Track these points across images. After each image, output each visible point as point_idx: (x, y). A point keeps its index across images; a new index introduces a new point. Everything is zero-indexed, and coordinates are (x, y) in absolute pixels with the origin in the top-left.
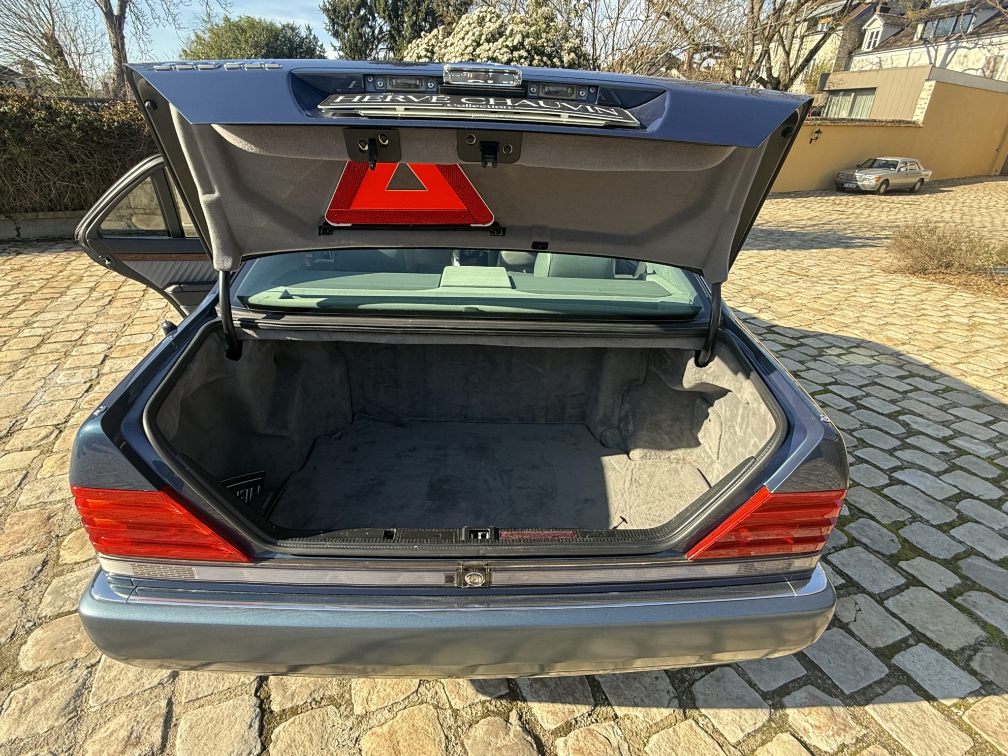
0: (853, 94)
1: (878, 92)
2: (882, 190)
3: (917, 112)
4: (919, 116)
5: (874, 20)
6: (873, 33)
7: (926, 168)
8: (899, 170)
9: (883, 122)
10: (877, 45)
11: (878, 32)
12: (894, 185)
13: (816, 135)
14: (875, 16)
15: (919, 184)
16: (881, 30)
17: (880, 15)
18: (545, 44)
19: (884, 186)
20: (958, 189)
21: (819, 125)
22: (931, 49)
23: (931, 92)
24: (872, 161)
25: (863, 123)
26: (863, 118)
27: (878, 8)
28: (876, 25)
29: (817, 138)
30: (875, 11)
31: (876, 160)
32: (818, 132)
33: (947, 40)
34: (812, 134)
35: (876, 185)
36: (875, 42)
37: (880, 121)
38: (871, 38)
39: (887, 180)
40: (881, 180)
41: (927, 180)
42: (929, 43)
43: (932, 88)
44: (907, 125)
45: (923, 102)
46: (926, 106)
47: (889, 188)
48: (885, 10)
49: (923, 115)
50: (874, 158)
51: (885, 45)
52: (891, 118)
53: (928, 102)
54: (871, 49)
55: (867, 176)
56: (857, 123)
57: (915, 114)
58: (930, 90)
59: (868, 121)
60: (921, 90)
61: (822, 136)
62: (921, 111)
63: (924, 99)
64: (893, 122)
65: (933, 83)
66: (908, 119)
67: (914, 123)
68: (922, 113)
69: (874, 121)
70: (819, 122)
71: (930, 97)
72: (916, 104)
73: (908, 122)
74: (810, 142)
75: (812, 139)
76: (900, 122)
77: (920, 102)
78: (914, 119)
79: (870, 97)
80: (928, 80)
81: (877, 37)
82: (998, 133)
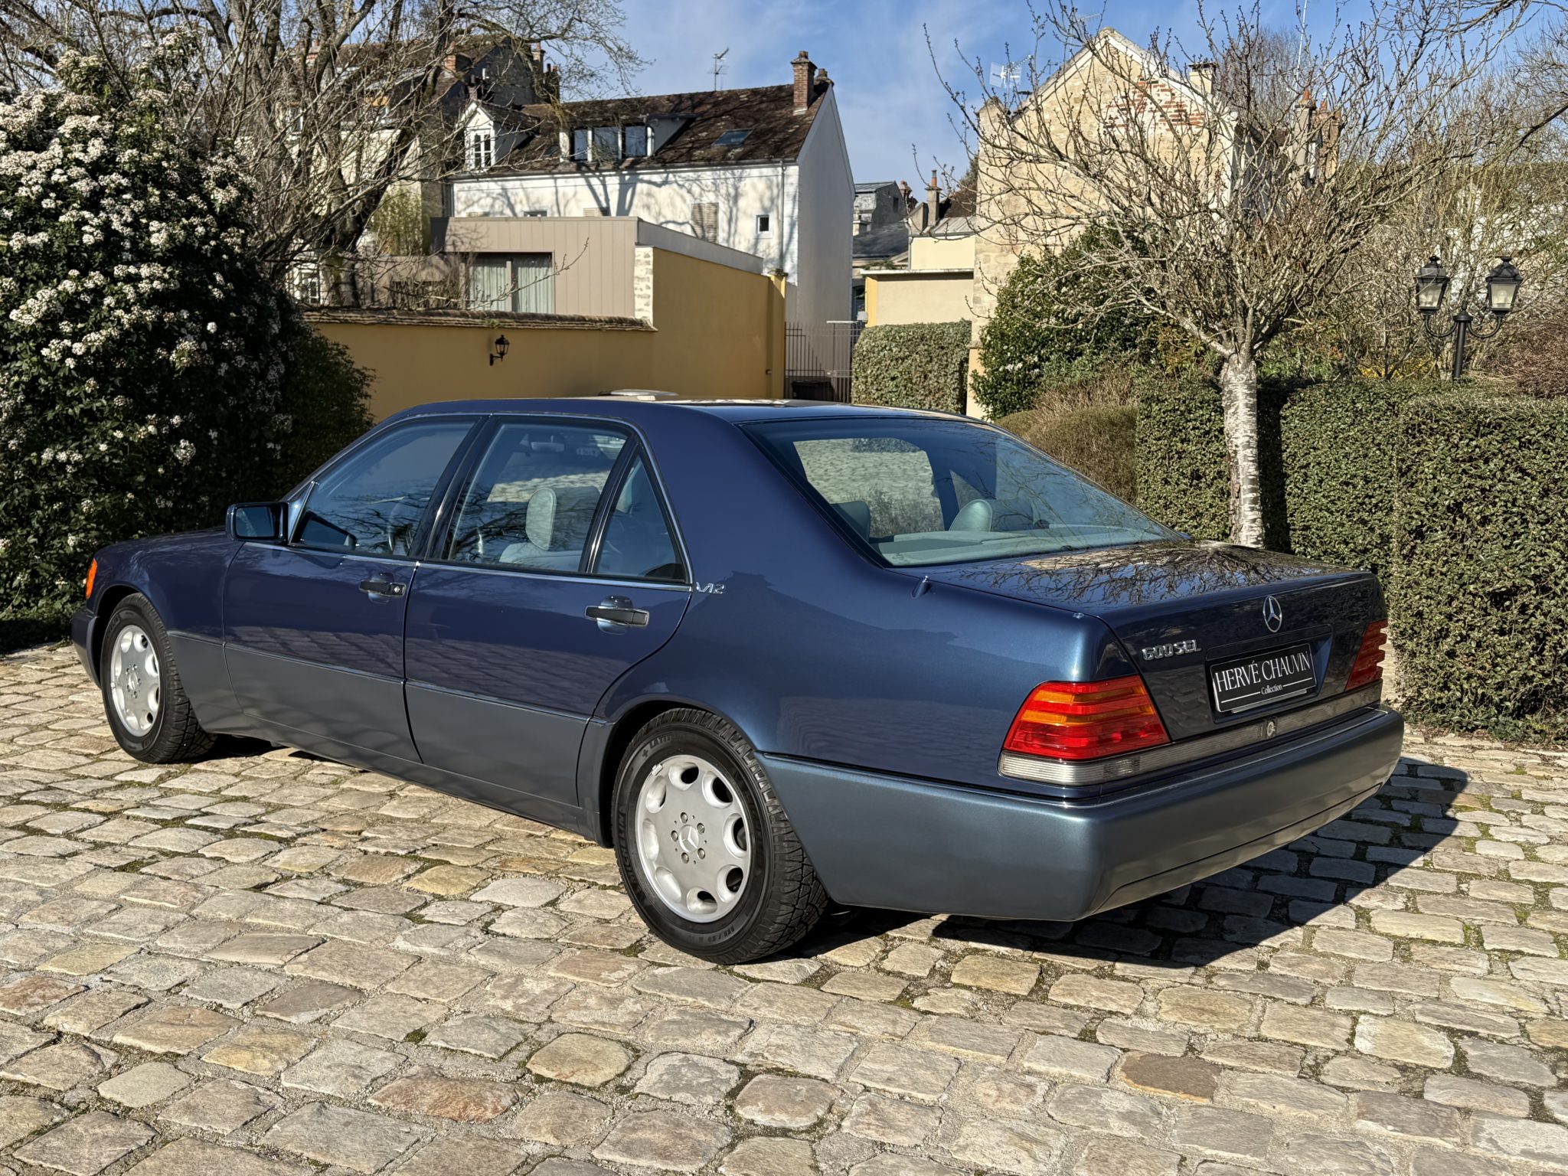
0: (509, 263)
1: (557, 259)
3: (639, 303)
4: (644, 310)
5: (473, 113)
6: (478, 138)
9: (596, 322)
10: (492, 163)
11: (487, 138)
13: (498, 349)
14: (473, 107)
16: (492, 133)
17: (481, 105)
18: (165, 164)
21: (500, 327)
22: (595, 181)
23: (651, 267)
25: (566, 324)
27: (472, 91)
28: (479, 123)
29: (502, 354)
30: (467, 96)
32: (501, 341)
33: (616, 167)
34: (490, 347)
36: (488, 156)
37: (591, 320)
38: (478, 148)
42: (590, 170)
43: (651, 259)
44: (633, 327)
45: (642, 285)
46: (650, 292)
48: (485, 96)
49: (650, 308)
51: (509, 166)
52: (605, 315)
53: (651, 285)
54: (483, 170)
56: (559, 324)
57: (637, 306)
58: (648, 263)
59: (572, 319)
60: (633, 263)
61: (511, 350)
62: (645, 301)
63: (641, 279)
64: (610, 321)
65: (649, 250)
66: (631, 317)
67: (640, 323)
68: (647, 305)
69: (582, 319)
70: (496, 321)
71: (651, 277)
72: (633, 289)
73: (633, 323)
74: (492, 363)
75: (492, 357)
76: (621, 321)
77: (638, 285)
78: (638, 316)
79: (542, 271)
80: (638, 244)
81: (487, 147)
82: (759, 342)
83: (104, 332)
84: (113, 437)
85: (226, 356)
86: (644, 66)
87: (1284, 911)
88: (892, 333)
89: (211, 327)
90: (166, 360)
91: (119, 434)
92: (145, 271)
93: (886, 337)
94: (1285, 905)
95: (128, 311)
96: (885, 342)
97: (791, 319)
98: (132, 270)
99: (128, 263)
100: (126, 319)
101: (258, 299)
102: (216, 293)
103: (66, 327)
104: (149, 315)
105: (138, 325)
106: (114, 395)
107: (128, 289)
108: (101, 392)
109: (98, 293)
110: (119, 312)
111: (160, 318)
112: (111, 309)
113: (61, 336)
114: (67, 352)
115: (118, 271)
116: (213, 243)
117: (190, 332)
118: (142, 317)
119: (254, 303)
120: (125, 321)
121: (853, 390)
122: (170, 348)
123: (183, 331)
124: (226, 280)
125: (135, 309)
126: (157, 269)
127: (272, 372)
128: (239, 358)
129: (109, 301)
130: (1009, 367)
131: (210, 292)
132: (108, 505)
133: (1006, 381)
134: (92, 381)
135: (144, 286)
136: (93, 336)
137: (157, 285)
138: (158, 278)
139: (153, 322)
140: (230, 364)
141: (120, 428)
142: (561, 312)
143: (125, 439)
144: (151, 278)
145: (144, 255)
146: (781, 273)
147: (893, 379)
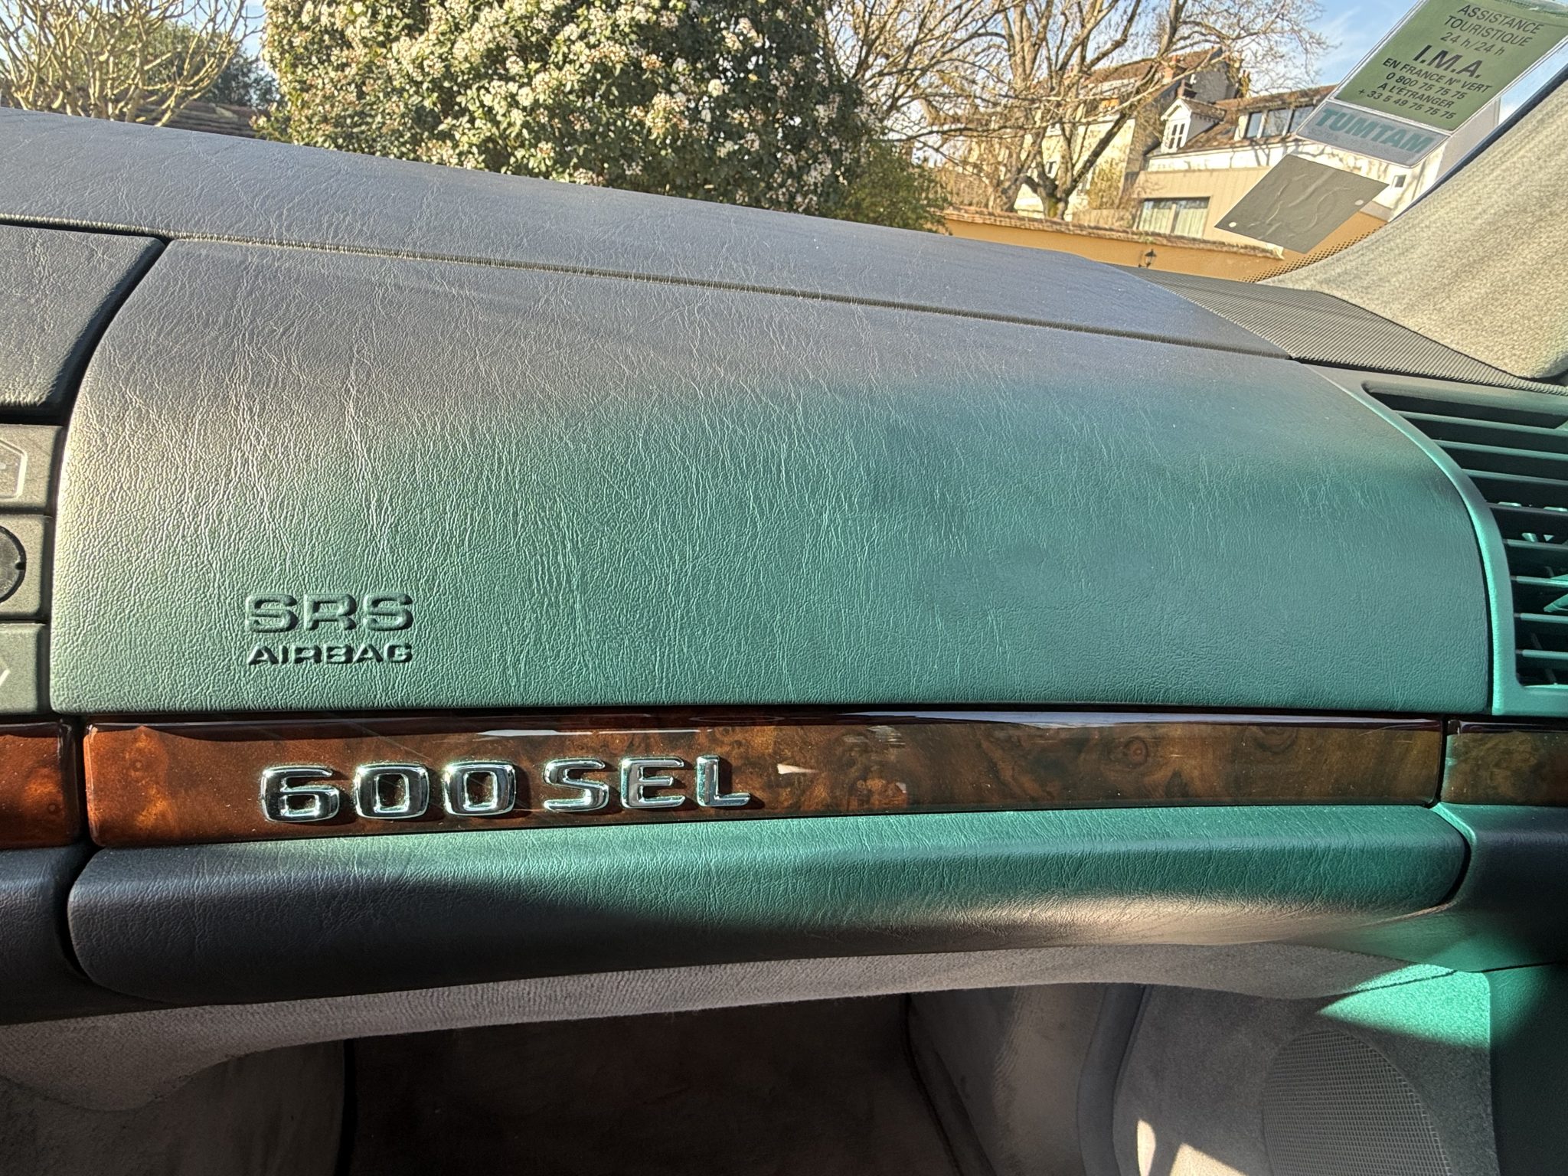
0: (1175, 205)
1: (1213, 202)
5: (1177, 107)
6: (1176, 127)
9: (1233, 246)
10: (1182, 144)
11: (1183, 126)
13: (1148, 259)
14: (1179, 102)
16: (1187, 122)
17: (1185, 101)
21: (1152, 243)
22: (1260, 152)
27: (1181, 91)
28: (1180, 115)
29: (1149, 265)
30: (1176, 94)
32: (1151, 254)
33: (1283, 140)
34: (1140, 257)
36: (1180, 139)
37: (1229, 245)
38: (1174, 133)
42: (1257, 144)
48: (1190, 94)
51: (1194, 145)
54: (1174, 149)
56: (1202, 245)
61: (1157, 262)
64: (1245, 247)
67: (1272, 252)
69: (1222, 244)
70: (1150, 239)
73: (1263, 251)
75: (1141, 267)
76: (1254, 248)
79: (1200, 210)
81: (1181, 132)
83: (557, 75)
85: (736, 133)
86: (1330, 49)
89: (715, 89)
95: (592, 47)
100: (585, 56)
101: (796, 64)
102: (730, 40)
103: (514, 66)
104: (617, 54)
105: (604, 68)
106: (578, 169)
108: (562, 164)
110: (580, 48)
111: (635, 62)
112: (571, 44)
113: (507, 78)
114: (513, 101)
117: (684, 91)
118: (609, 56)
119: (790, 69)
120: (583, 59)
123: (674, 88)
124: (752, 31)
125: (606, 47)
127: (813, 173)
128: (750, 136)
129: (571, 30)
131: (724, 41)
134: (549, 148)
135: (623, 16)
138: (646, 9)
139: (624, 65)
140: (737, 144)
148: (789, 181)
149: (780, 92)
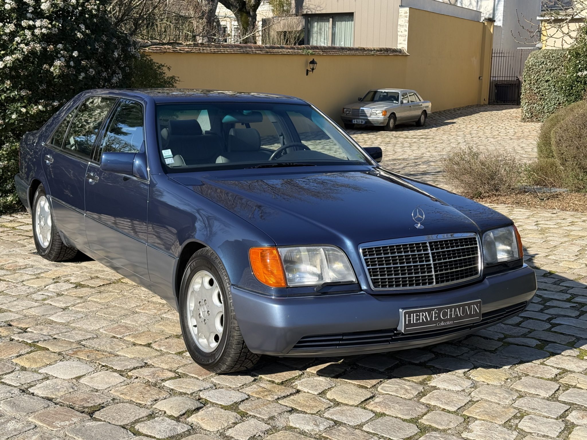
0: (331, 20)
1: (356, 16)
2: (391, 125)
3: (400, 39)
4: (402, 44)
7: (426, 100)
8: (402, 103)
9: (371, 51)
12: (402, 119)
13: (312, 66)
15: (423, 116)
19: (392, 121)
20: (459, 121)
21: (312, 54)
23: (408, 19)
24: (371, 94)
25: (353, 52)
26: (348, 45)
29: (313, 69)
31: (375, 92)
32: (313, 62)
34: (306, 65)
35: (385, 120)
37: (368, 50)
39: (393, 114)
40: (388, 114)
41: (429, 112)
43: (408, 14)
44: (395, 53)
45: (402, 29)
46: (407, 33)
47: (397, 123)
49: (406, 43)
50: (374, 89)
52: (377, 46)
53: (407, 29)
55: (373, 111)
56: (348, 52)
57: (399, 42)
58: (406, 17)
59: (357, 49)
60: (397, 16)
61: (317, 67)
62: (403, 38)
63: (402, 26)
64: (381, 50)
65: (407, 9)
66: (394, 47)
67: (400, 51)
68: (404, 41)
69: (363, 49)
70: (311, 51)
71: (407, 24)
72: (397, 31)
73: (395, 51)
74: (307, 74)
75: (307, 71)
76: (387, 50)
77: (400, 29)
78: (399, 47)
79: (349, 23)
80: (401, 6)
82: (475, 61)
83: (14, 56)
84: (21, 111)
85: (85, 69)
87: (517, 421)
88: (549, 55)
89: (75, 54)
90: (48, 71)
91: (24, 110)
92: (38, 23)
93: (544, 56)
94: (522, 417)
95: (27, 44)
96: (543, 60)
97: (496, 47)
98: (31, 23)
99: (30, 19)
100: (25, 49)
101: (105, 38)
102: (79, 35)
104: (38, 47)
105: (33, 52)
106: (21, 89)
107: (28, 33)
108: (14, 87)
109: (13, 35)
110: (22, 45)
111: (45, 49)
112: (18, 44)
115: (24, 23)
116: (80, 8)
117: (63, 56)
118: (34, 48)
119: (102, 40)
120: (25, 50)
121: (523, 88)
122: (51, 65)
123: (59, 56)
124: (86, 29)
125: (32, 44)
126: (45, 22)
127: (115, 78)
128: (91, 70)
129: (18, 39)
130: (580, 74)
131: (76, 34)
132: (18, 147)
133: (578, 82)
134: (9, 82)
135: (37, 32)
136: (8, 58)
137: (44, 31)
138: (46, 27)
139: (40, 51)
140: (86, 73)
141: (25, 107)
142: (357, 46)
143: (27, 112)
144: (41, 27)
145: (39, 14)
146: (491, 20)
147: (547, 81)
148: (106, 84)
149: (99, 50)
